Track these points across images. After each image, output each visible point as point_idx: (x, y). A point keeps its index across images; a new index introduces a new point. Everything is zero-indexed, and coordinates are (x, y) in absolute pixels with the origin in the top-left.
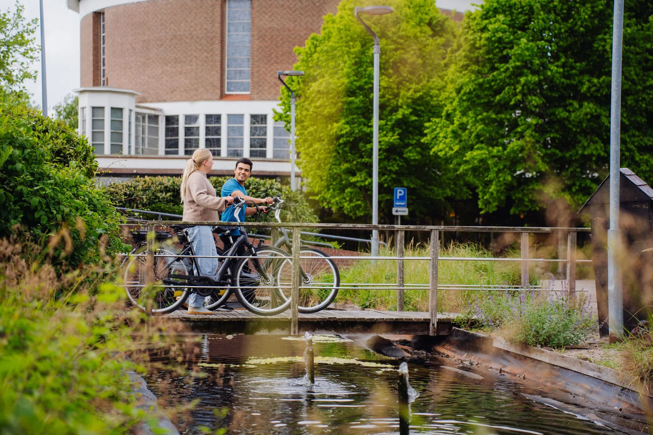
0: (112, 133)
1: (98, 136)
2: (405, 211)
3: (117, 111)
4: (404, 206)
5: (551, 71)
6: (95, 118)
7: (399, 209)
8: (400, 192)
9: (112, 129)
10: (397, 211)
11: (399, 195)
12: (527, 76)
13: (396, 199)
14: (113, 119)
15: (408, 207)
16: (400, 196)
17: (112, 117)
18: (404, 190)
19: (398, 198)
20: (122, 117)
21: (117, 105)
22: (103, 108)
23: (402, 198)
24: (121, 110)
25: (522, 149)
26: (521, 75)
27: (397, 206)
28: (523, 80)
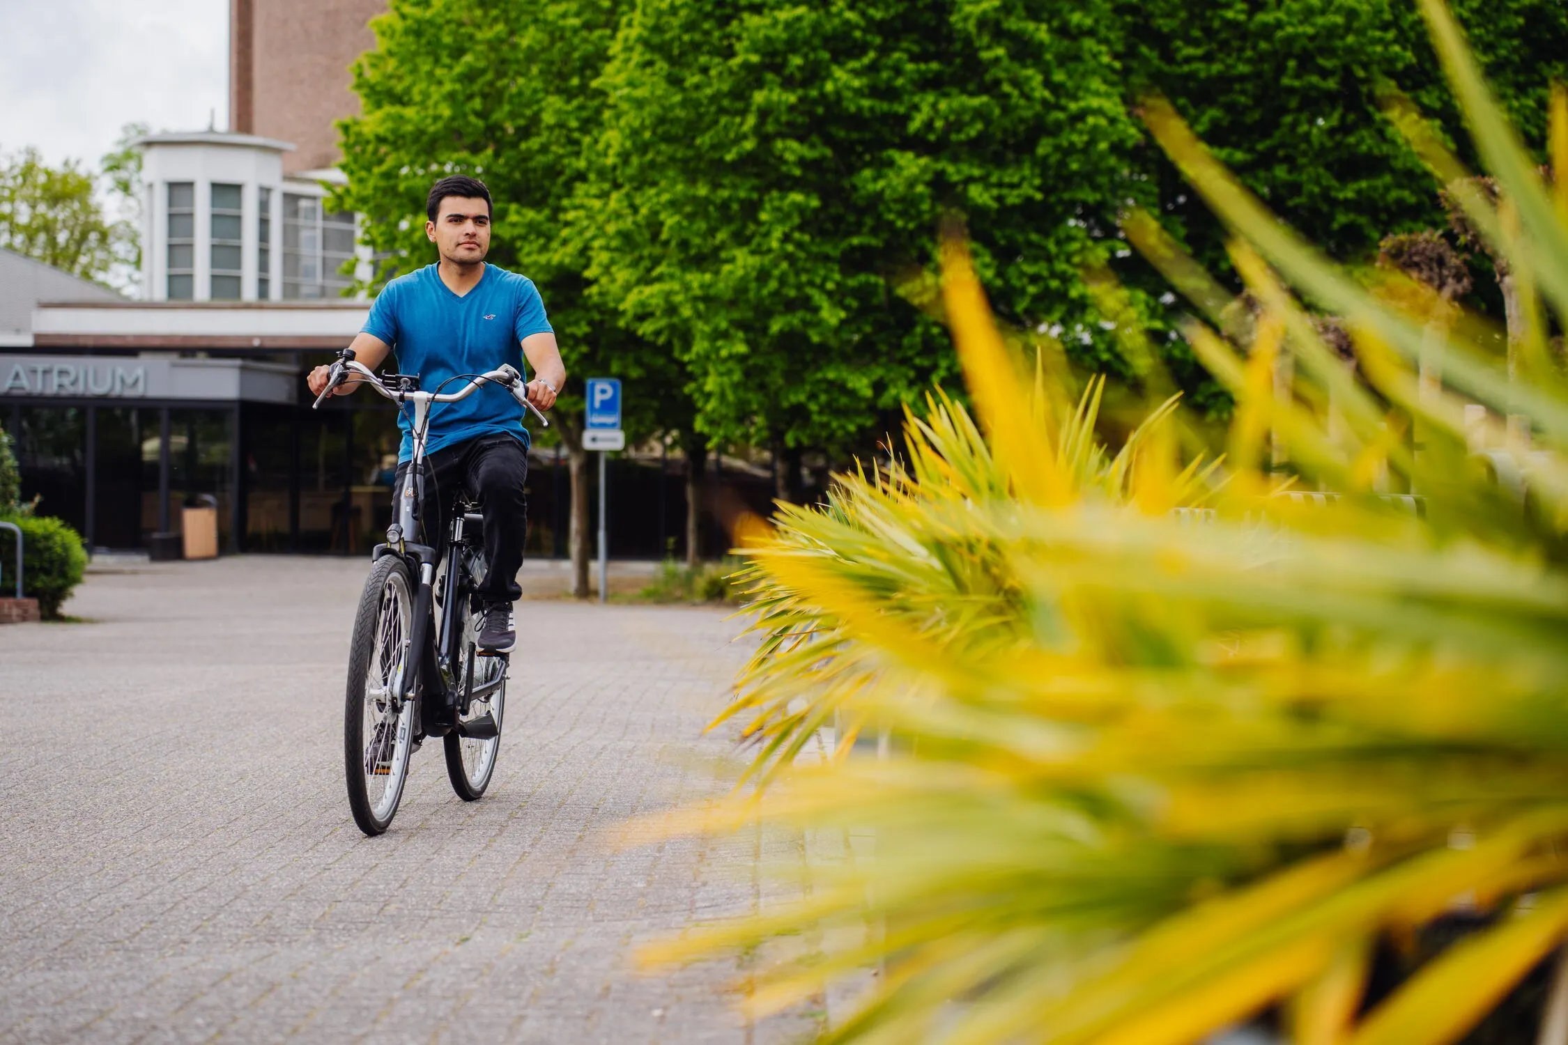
0: (213, 247)
1: (179, 253)
2: (614, 440)
3: (226, 192)
4: (613, 425)
5: (836, 80)
6: (176, 210)
7: (600, 434)
8: (603, 392)
9: (214, 235)
10: (594, 440)
11: (598, 398)
12: (771, 90)
13: (593, 409)
14: (219, 211)
15: (622, 428)
16: (603, 402)
17: (213, 204)
18: (614, 386)
19: (597, 404)
20: (239, 205)
21: (227, 176)
22: (190, 185)
23: (607, 407)
24: (237, 188)
25: (763, 276)
26: (760, 84)
27: (593, 425)
28: (759, 97)
